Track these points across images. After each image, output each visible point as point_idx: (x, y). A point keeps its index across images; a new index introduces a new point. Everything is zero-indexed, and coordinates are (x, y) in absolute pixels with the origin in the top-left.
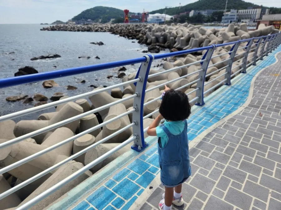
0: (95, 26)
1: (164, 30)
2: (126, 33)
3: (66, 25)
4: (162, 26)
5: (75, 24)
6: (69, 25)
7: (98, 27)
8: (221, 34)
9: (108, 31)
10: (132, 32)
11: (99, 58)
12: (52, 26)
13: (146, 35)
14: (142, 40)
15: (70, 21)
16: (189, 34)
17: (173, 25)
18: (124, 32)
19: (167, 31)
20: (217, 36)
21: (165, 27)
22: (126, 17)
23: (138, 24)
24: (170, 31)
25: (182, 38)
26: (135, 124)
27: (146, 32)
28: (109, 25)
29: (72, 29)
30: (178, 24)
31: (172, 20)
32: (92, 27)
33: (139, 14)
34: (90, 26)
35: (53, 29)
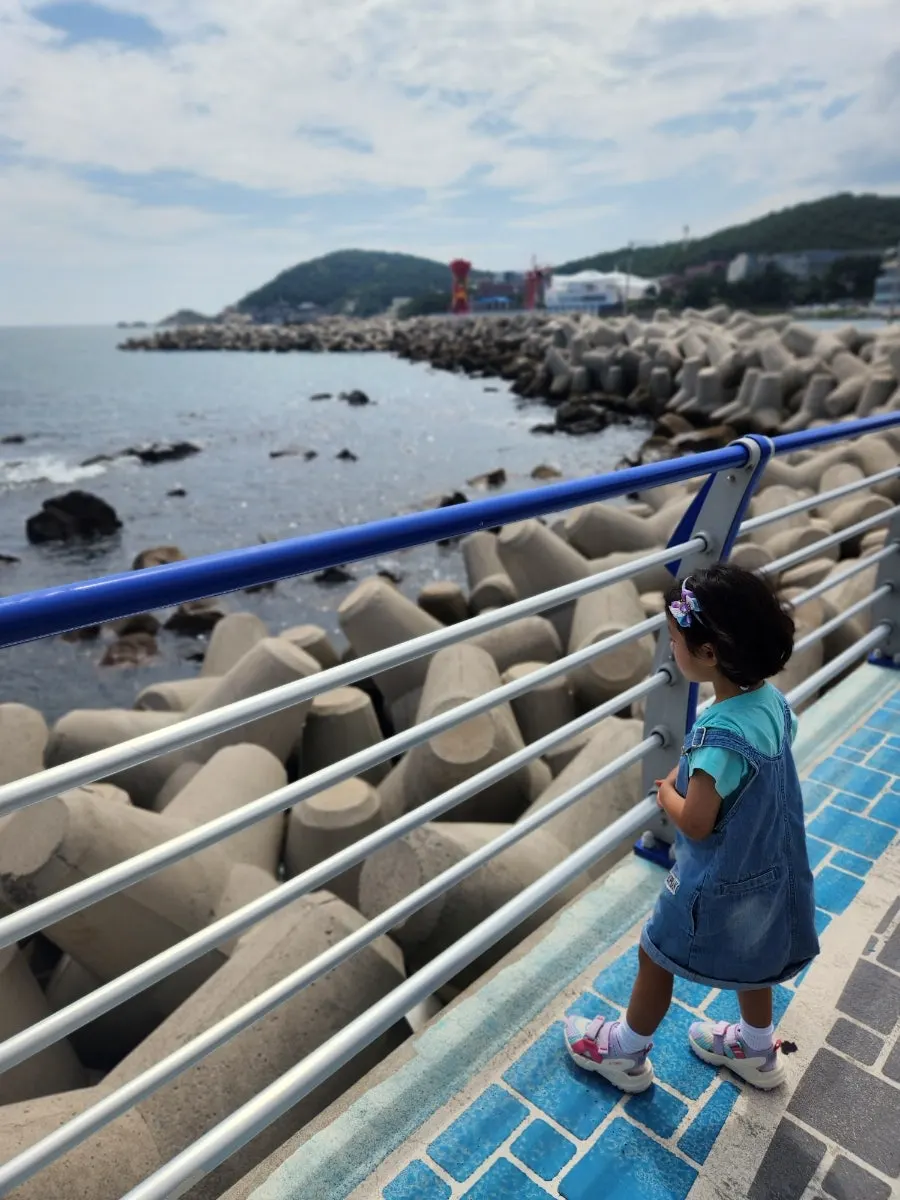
0: (333, 328)
1: (624, 339)
2: (460, 355)
3: (218, 328)
4: (613, 324)
5: (249, 323)
6: (229, 328)
7: (342, 332)
8: (885, 350)
9: (384, 350)
10: (484, 351)
11: (354, 458)
12: (162, 330)
13: (547, 359)
14: (528, 381)
15: (230, 310)
16: (737, 357)
17: (662, 319)
18: (451, 352)
19: (637, 342)
20: (868, 359)
21: (631, 326)
22: (457, 290)
23: (511, 316)
24: (652, 341)
25: (706, 372)
26: (659, 740)
27: (547, 347)
28: (388, 323)
29: (239, 344)
30: (688, 311)
31: (652, 297)
32: (317, 332)
33: (509, 276)
34: (311, 328)
35: (166, 344)
